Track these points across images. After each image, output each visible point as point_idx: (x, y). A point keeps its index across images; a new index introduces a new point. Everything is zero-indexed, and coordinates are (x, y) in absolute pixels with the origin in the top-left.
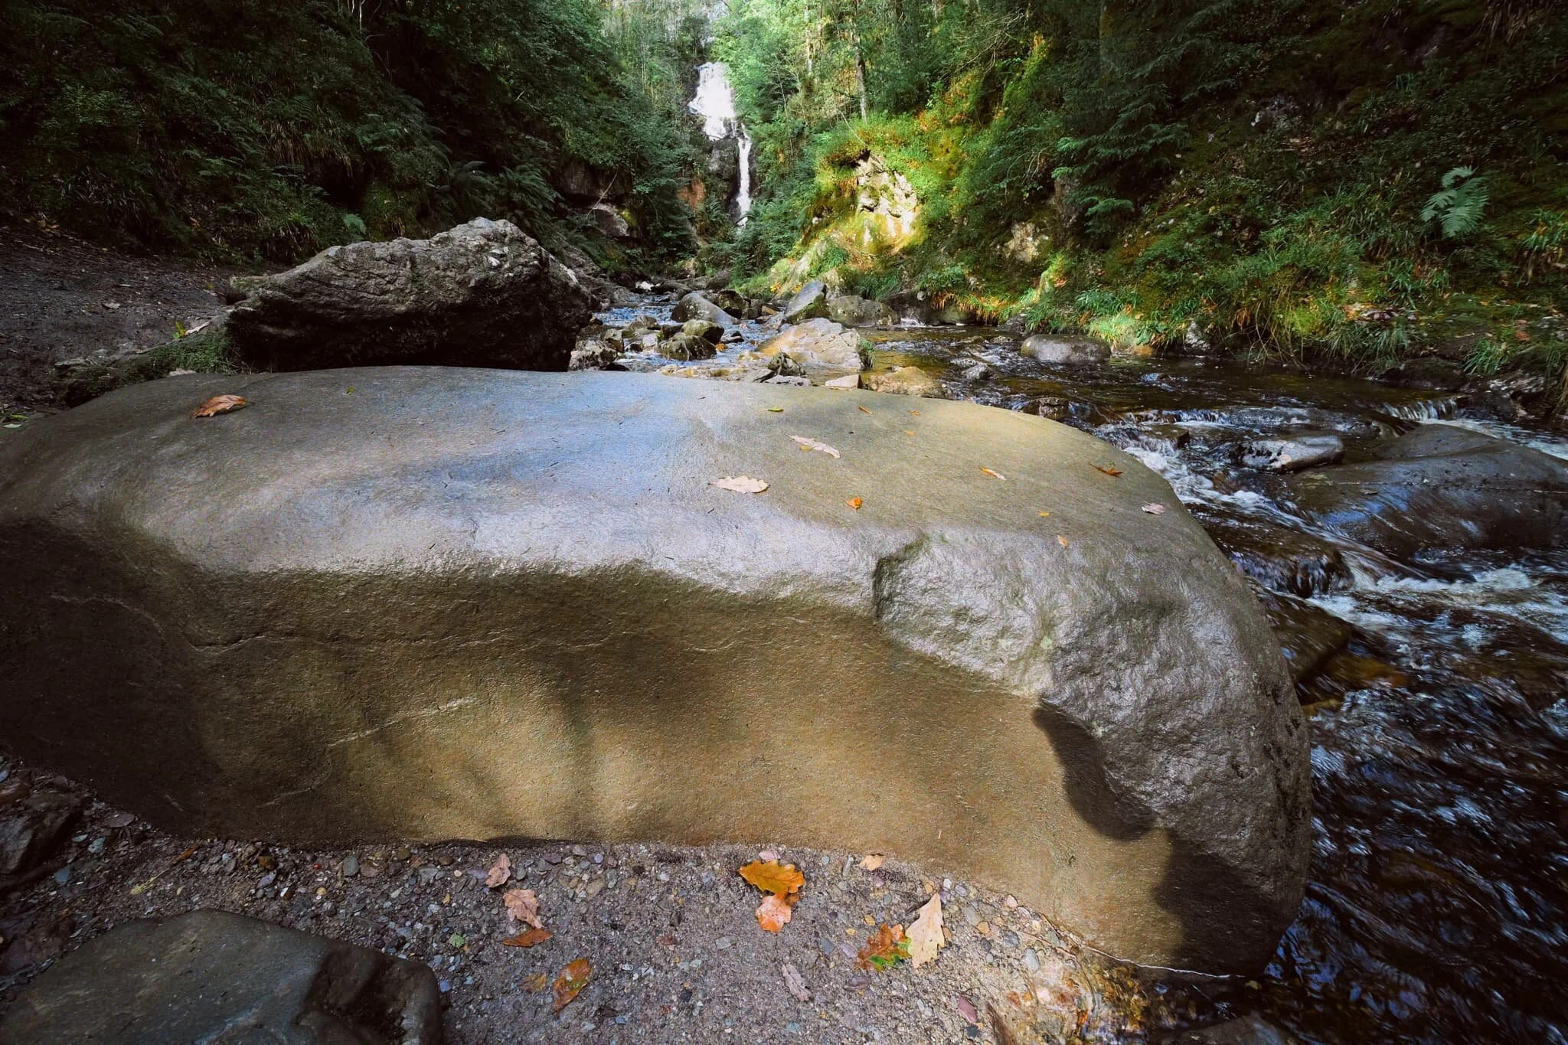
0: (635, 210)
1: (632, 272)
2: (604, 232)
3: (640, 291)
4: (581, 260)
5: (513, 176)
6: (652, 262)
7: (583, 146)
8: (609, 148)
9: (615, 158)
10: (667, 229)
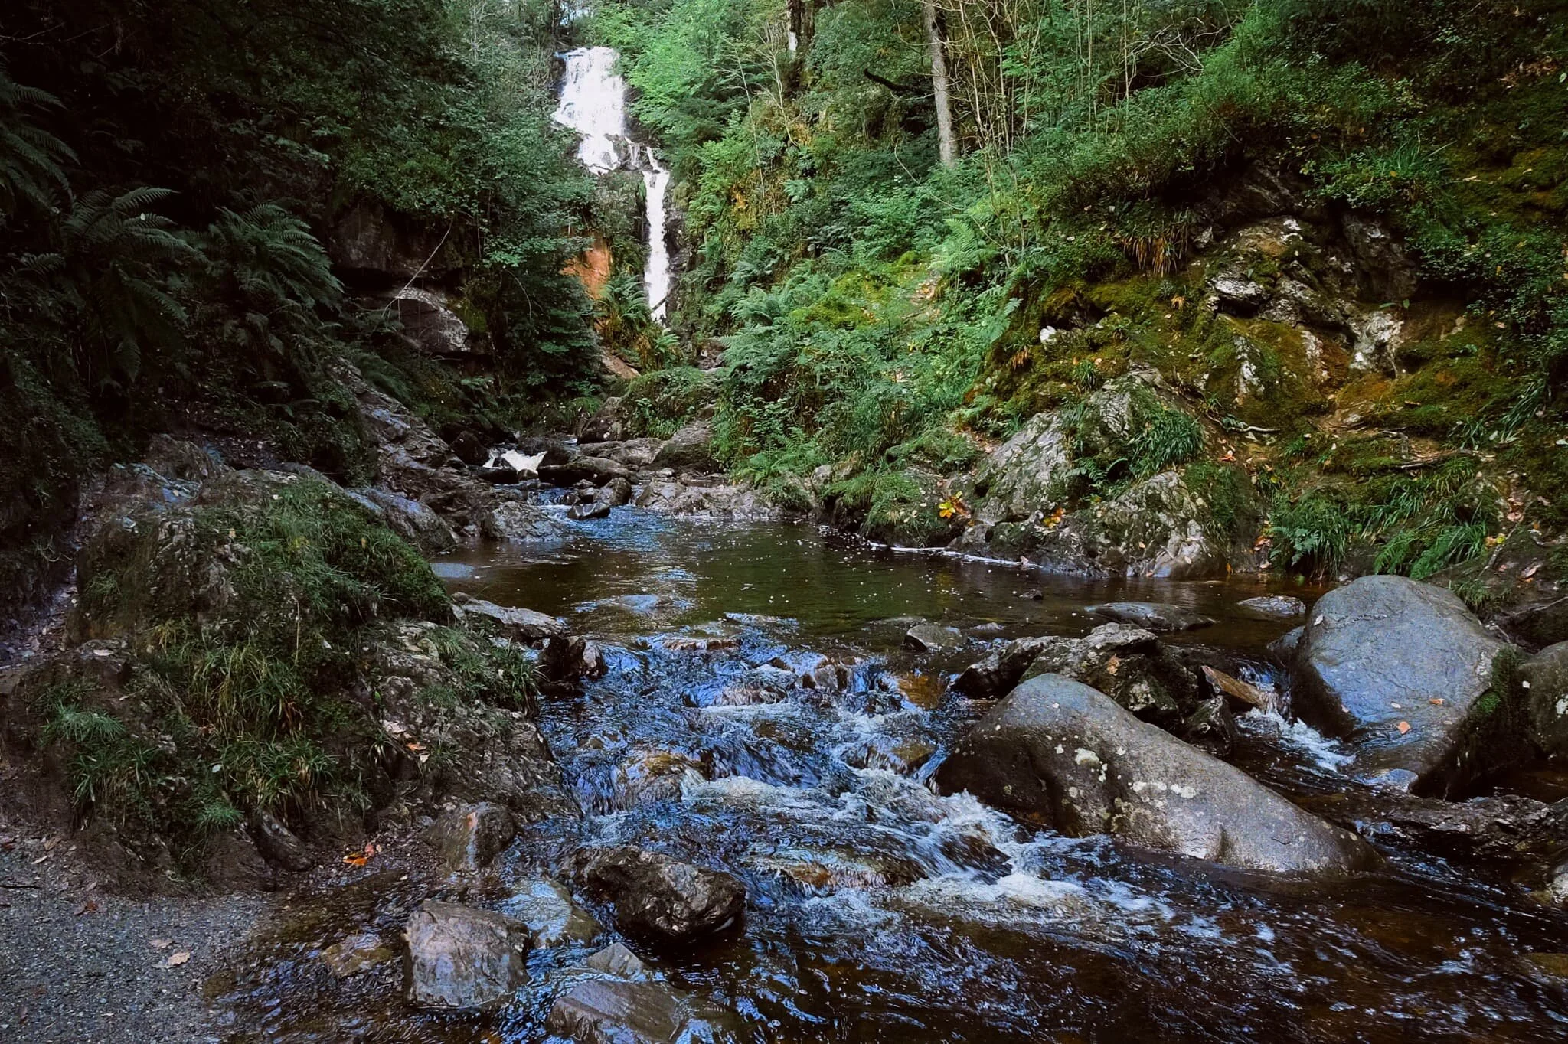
0: (483, 299)
1: (476, 425)
2: (416, 344)
3: (509, 476)
4: (400, 425)
5: (244, 229)
6: (515, 402)
7: (381, 174)
8: (436, 179)
9: (449, 198)
10: (547, 337)
